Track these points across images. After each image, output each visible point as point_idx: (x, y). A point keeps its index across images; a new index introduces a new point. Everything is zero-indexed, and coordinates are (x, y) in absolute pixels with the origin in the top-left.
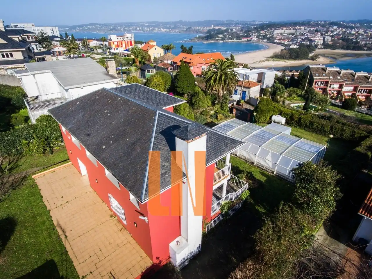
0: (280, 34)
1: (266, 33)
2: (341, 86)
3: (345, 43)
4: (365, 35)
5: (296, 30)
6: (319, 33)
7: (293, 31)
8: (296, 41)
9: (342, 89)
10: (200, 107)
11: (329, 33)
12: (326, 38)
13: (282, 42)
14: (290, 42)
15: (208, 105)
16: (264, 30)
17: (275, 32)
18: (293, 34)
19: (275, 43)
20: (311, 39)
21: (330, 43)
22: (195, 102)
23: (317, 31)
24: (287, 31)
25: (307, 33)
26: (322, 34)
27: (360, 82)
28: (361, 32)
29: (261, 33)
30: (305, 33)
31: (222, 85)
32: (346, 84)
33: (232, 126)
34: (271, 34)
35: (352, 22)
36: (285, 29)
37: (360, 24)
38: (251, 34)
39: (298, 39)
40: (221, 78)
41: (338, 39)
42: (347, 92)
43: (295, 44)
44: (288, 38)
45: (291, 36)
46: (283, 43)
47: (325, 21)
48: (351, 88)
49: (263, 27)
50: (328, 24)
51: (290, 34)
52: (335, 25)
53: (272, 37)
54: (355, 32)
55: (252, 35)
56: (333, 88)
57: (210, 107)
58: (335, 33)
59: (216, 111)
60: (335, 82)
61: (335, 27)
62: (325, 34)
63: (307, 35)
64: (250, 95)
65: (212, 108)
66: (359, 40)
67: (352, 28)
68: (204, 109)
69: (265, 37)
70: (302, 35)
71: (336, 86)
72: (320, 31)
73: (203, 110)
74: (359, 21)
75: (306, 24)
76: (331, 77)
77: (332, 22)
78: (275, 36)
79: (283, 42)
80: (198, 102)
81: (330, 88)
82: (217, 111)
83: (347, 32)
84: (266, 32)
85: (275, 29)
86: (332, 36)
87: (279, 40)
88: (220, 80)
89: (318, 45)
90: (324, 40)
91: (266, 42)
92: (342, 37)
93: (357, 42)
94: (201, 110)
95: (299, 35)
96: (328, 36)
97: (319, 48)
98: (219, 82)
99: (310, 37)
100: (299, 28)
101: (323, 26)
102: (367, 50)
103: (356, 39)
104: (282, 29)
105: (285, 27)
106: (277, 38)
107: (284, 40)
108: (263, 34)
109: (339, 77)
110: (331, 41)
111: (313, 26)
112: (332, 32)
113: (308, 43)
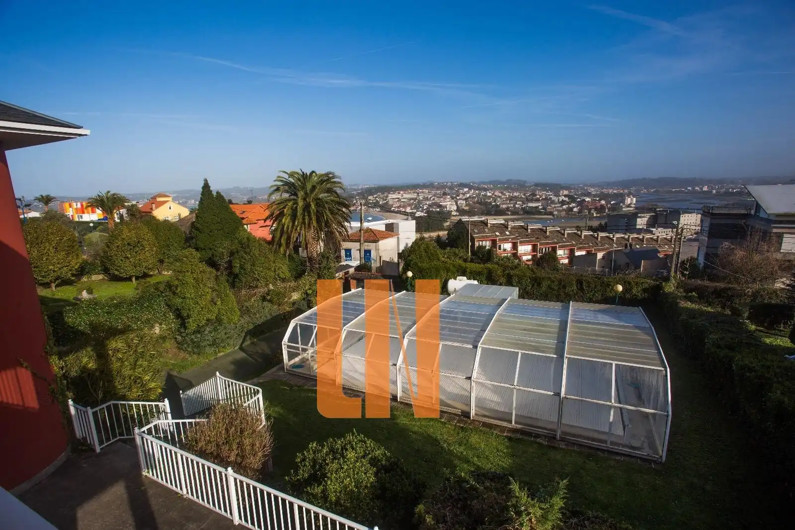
0: (396, 200)
1: (377, 199)
2: (515, 247)
3: (483, 208)
4: (503, 197)
5: (418, 193)
6: (449, 197)
7: (414, 196)
8: (421, 207)
9: (517, 250)
10: (258, 280)
11: (461, 196)
12: (458, 203)
13: (402, 210)
14: (413, 210)
15: (282, 275)
16: (373, 195)
17: (390, 197)
18: (415, 199)
19: (393, 212)
20: (441, 204)
21: (467, 208)
22: (242, 267)
23: (445, 194)
24: (405, 196)
25: (433, 198)
26: (452, 198)
27: (538, 238)
28: (497, 193)
29: (370, 200)
30: (430, 198)
31: (314, 226)
32: (521, 242)
33: (358, 305)
34: (384, 200)
35: (484, 183)
36: (401, 192)
37: (494, 186)
38: (355, 201)
39: (423, 205)
40: (307, 207)
41: (474, 203)
42: (525, 254)
43: (422, 211)
44: (410, 205)
45: (412, 201)
46: (404, 212)
47: (451, 183)
48: (529, 248)
49: (370, 191)
50: (456, 186)
51: (411, 199)
52: (465, 188)
53: (387, 203)
54: (491, 194)
55: (357, 202)
56: (505, 250)
57: (289, 281)
58: (468, 195)
59: (306, 291)
60: (506, 240)
61: (466, 190)
62: (456, 197)
63: (434, 199)
64: (380, 257)
65: (293, 284)
66: (498, 204)
67: (486, 190)
68: (271, 287)
69: (376, 205)
70: (427, 199)
71: (508, 246)
72: (449, 194)
73: (269, 291)
74: (490, 183)
75: (430, 186)
76: (497, 234)
77: (461, 183)
78: (391, 202)
79: (404, 210)
80: (248, 267)
81: (500, 251)
82: (310, 292)
83: (482, 194)
84: (376, 197)
85: (390, 194)
86: (466, 199)
87: (398, 207)
88: (306, 214)
89: (451, 211)
90: (457, 204)
91: (380, 211)
92: (478, 201)
93: (497, 206)
94: (262, 290)
95: (423, 200)
96: (460, 199)
97: (454, 216)
98: (304, 219)
99: (438, 201)
100: (421, 191)
101: (451, 188)
102: (512, 215)
103: (495, 202)
104: (399, 193)
105: (402, 190)
106: (394, 206)
107: (404, 207)
108: (373, 200)
109: (507, 233)
110: (466, 205)
111: (438, 189)
112: (464, 194)
113: (438, 210)
